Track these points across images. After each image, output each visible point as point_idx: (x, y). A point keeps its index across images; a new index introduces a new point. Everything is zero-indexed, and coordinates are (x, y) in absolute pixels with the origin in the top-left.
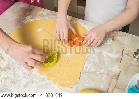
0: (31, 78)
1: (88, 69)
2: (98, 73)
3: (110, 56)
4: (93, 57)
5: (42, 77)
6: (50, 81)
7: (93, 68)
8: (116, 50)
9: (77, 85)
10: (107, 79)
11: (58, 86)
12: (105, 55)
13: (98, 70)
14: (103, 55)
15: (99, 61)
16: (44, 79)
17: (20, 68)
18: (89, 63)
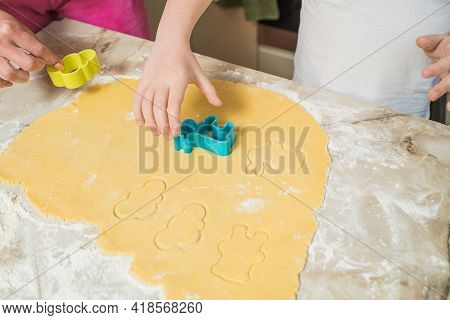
1: (326, 261)
2: (367, 276)
3: (407, 212)
4: (341, 213)
5: (148, 289)
7: (347, 259)
8: (427, 190)
12: (386, 209)
13: (367, 264)
14: (380, 208)
15: (365, 232)
17: (63, 253)
18: (331, 238)
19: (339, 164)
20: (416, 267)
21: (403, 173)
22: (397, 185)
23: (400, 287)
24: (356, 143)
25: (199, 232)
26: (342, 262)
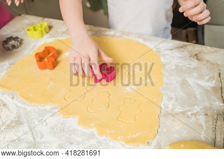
0: (68, 136)
1: (170, 109)
2: (189, 113)
3: (201, 85)
5: (88, 131)
6: (104, 137)
7: (179, 107)
8: (208, 75)
9: (158, 137)
10: (207, 122)
11: (122, 145)
12: (192, 85)
13: (188, 108)
14: (189, 85)
15: (184, 95)
16: (92, 136)
18: (170, 99)
19: (167, 67)
20: (210, 107)
21: (196, 69)
22: (195, 74)
23: (205, 116)
24: (173, 58)
25: (108, 103)
26: (177, 108)
